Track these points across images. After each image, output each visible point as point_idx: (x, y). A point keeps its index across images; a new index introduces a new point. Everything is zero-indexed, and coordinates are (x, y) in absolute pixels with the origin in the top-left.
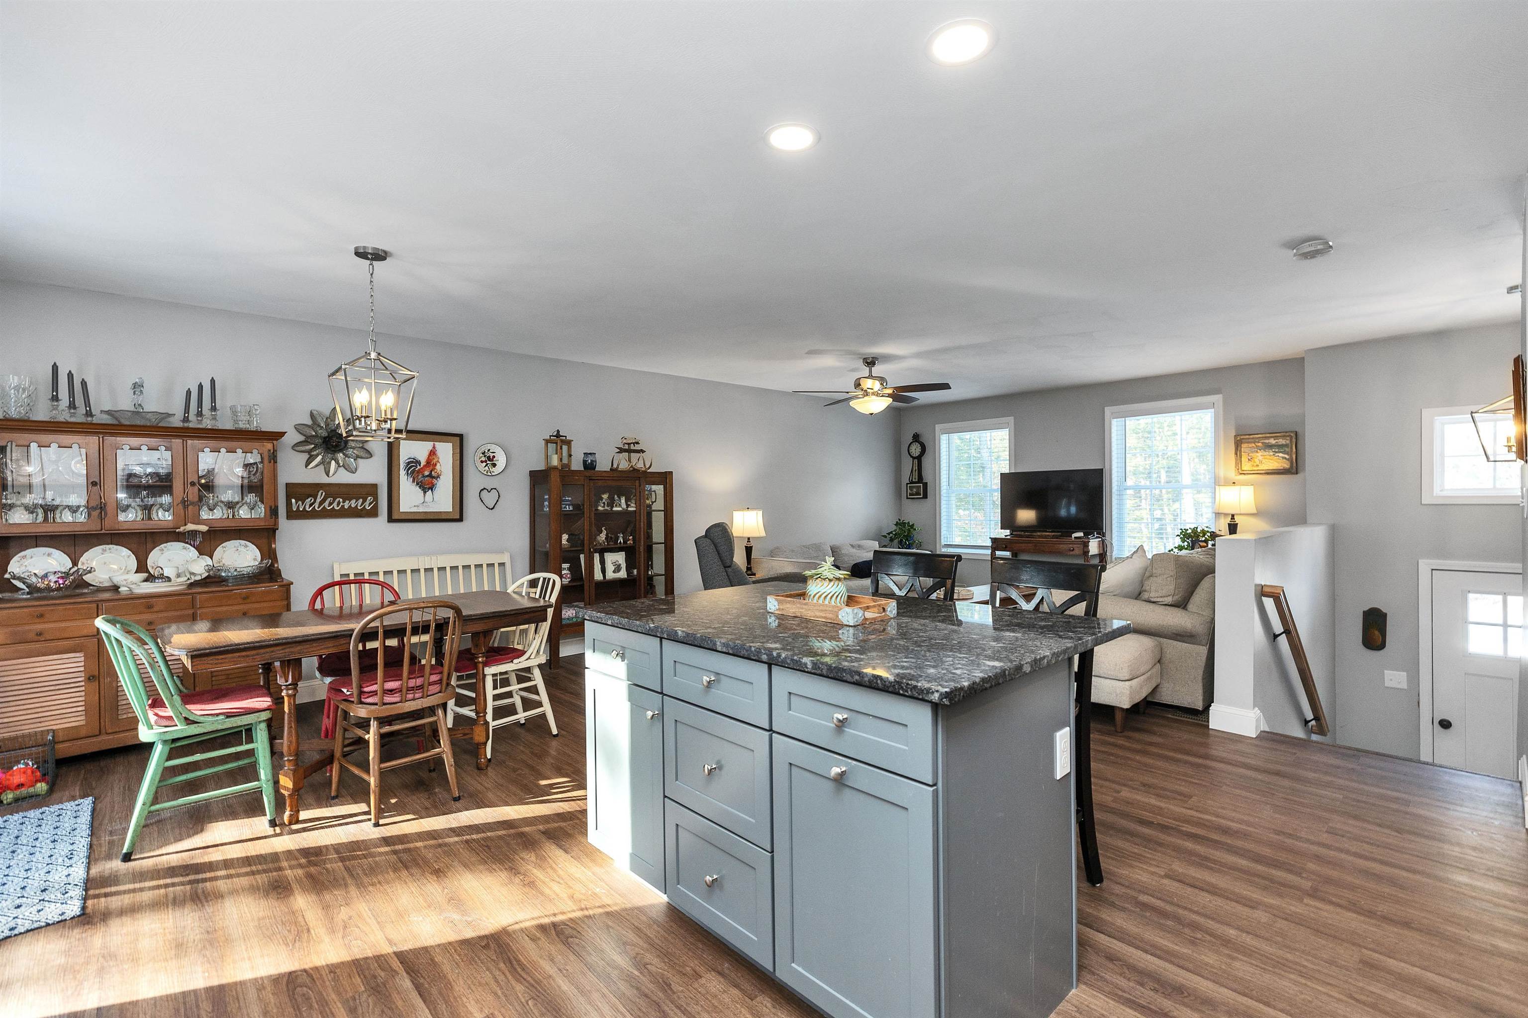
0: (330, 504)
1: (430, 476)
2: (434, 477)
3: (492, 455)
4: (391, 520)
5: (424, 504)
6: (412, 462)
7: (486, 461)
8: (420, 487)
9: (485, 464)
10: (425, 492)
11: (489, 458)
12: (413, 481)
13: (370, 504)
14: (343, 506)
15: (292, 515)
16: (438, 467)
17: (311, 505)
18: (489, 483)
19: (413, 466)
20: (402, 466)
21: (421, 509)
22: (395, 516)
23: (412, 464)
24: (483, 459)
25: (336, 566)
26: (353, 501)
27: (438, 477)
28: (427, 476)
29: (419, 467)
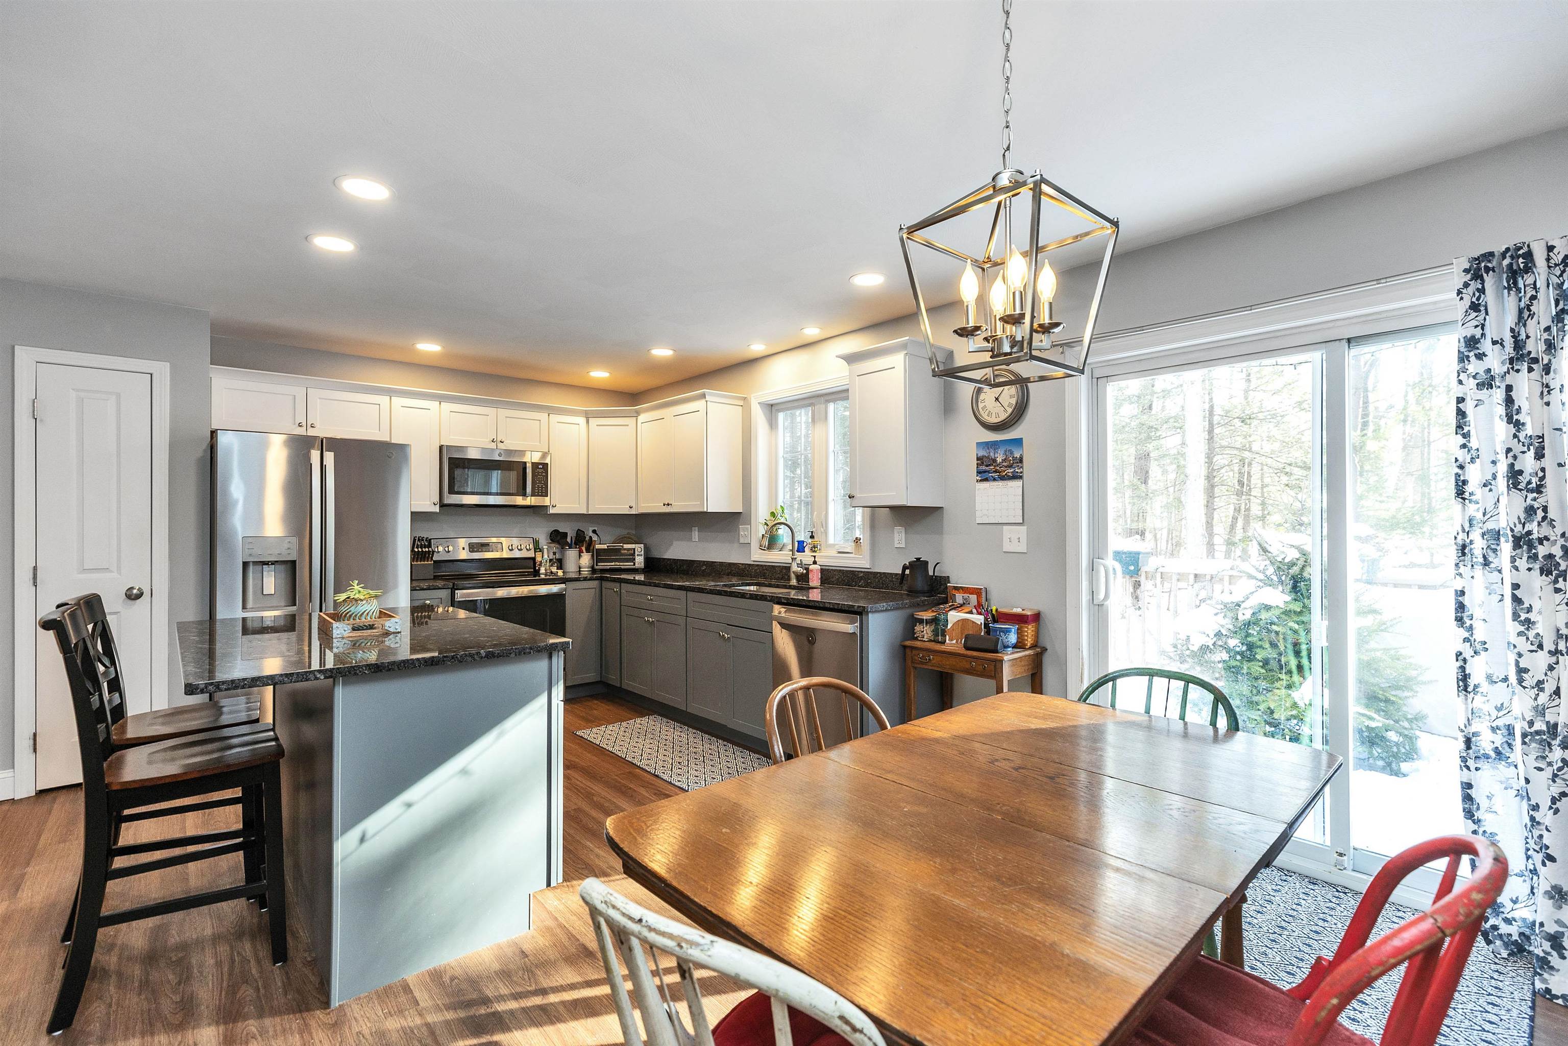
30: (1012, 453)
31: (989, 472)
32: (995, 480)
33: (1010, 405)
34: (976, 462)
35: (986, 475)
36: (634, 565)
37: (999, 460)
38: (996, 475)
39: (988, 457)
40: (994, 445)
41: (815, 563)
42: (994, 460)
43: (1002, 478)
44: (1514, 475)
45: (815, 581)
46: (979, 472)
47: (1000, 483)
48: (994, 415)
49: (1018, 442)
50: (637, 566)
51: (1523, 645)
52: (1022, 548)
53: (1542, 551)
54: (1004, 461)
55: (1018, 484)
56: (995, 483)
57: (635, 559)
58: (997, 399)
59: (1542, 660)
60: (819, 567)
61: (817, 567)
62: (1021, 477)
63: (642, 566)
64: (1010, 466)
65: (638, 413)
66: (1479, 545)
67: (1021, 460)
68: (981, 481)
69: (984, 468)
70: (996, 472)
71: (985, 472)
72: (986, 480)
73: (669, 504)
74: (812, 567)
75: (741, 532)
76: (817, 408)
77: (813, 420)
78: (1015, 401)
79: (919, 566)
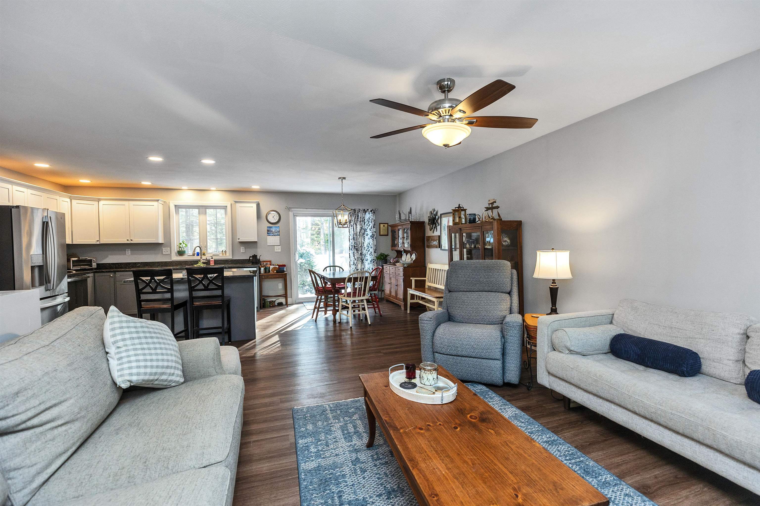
0: (433, 243)
13: (437, 243)
15: (428, 247)
17: (430, 244)
20: (443, 228)
22: (442, 248)
25: (431, 265)
30: (276, 230)
33: (276, 219)
34: (267, 231)
36: (92, 266)
37: (273, 231)
38: (273, 235)
39: (270, 230)
40: (272, 227)
41: (212, 258)
42: (272, 231)
44: (354, 238)
45: (212, 264)
46: (268, 234)
48: (272, 221)
49: (279, 227)
50: (93, 267)
51: (354, 260)
52: (280, 251)
53: (356, 248)
55: (278, 236)
57: (92, 264)
58: (273, 217)
59: (356, 262)
61: (213, 259)
63: (96, 267)
64: (276, 233)
65: (99, 200)
66: (351, 247)
67: (279, 231)
68: (268, 236)
70: (272, 233)
72: (270, 235)
73: (131, 240)
74: (211, 259)
75: (164, 250)
76: (201, 210)
77: (199, 213)
78: (278, 218)
79: (255, 256)
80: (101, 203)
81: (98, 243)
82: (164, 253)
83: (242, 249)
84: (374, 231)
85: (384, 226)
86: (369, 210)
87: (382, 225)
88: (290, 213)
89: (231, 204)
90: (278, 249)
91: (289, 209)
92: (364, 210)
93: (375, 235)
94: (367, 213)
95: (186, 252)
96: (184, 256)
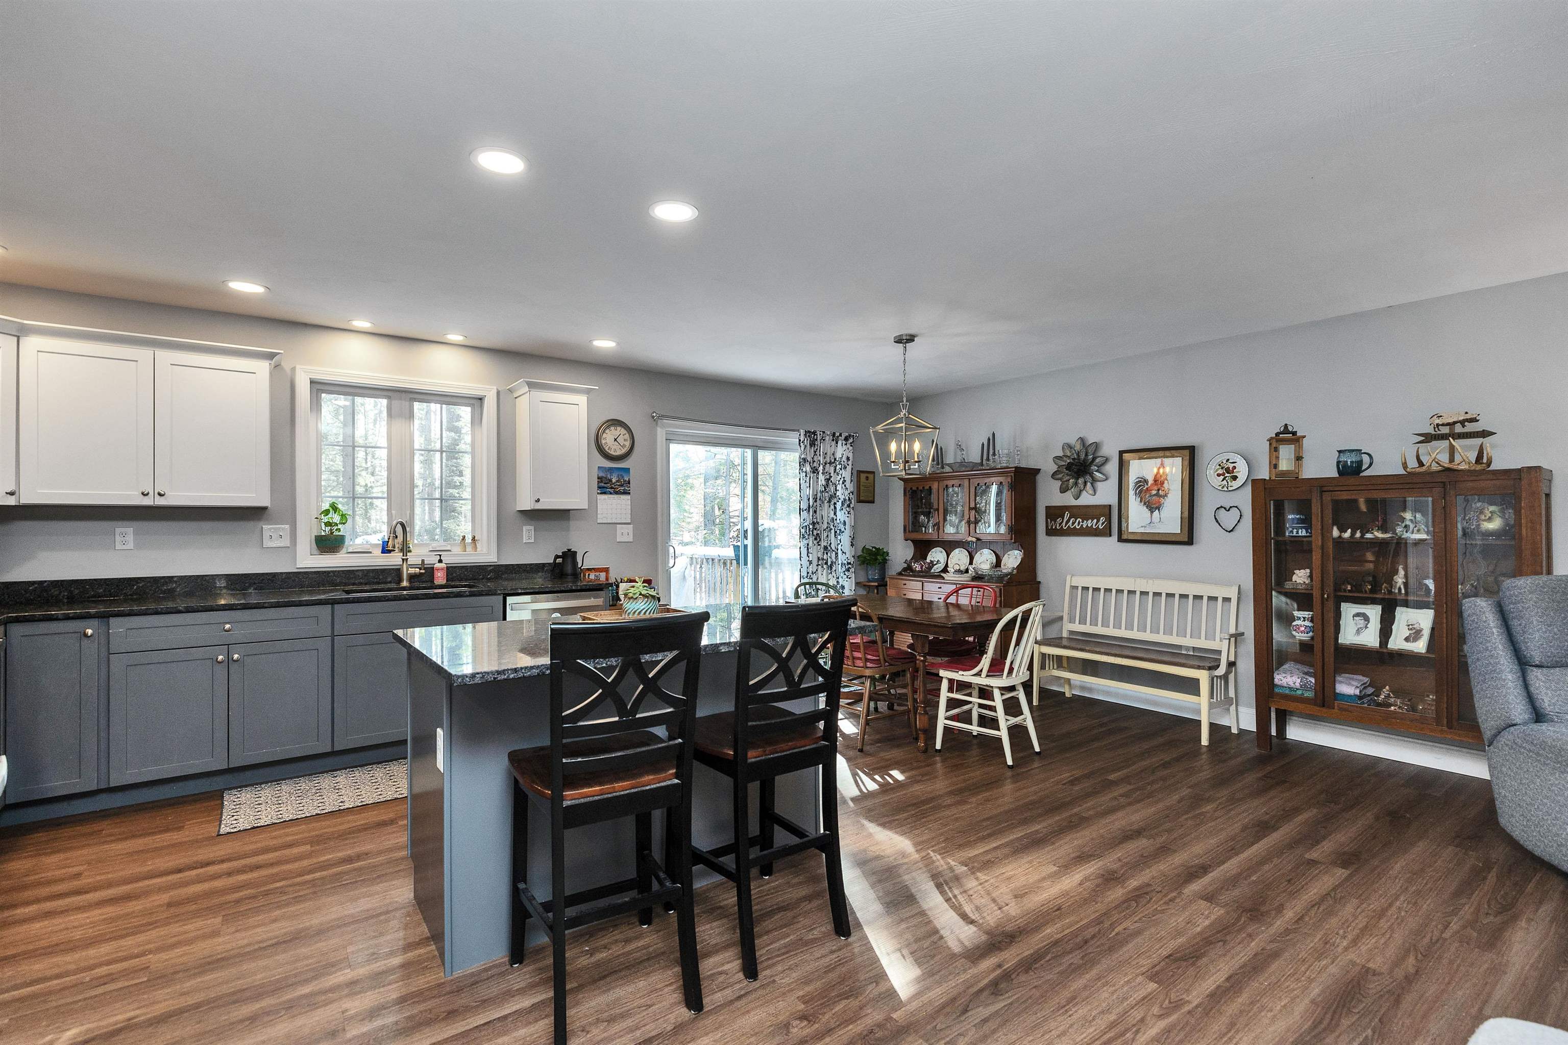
0: (1073, 523)
1: (1157, 495)
2: (1161, 496)
3: (1231, 466)
4: (1120, 540)
5: (1152, 525)
6: (1140, 482)
7: (1223, 474)
8: (1147, 507)
9: (1222, 477)
10: (1152, 512)
11: (1228, 470)
12: (1141, 501)
13: (1103, 524)
14: (1082, 525)
15: (1050, 532)
16: (1166, 485)
17: (1060, 525)
18: (1227, 500)
19: (1140, 486)
20: (1131, 485)
21: (1148, 530)
22: (1125, 537)
23: (1142, 482)
24: (1220, 471)
25: (1068, 578)
26: (1090, 521)
27: (1166, 495)
28: (1154, 495)
29: (1146, 486)
30: (623, 477)
31: (607, 488)
32: (611, 493)
33: (623, 446)
34: (597, 480)
35: (605, 490)
37: (614, 480)
38: (612, 490)
39: (606, 478)
40: (611, 470)
41: (440, 561)
42: (611, 481)
43: (617, 493)
44: (810, 507)
45: (440, 578)
46: (599, 488)
47: (616, 496)
48: (613, 450)
49: (627, 470)
52: (630, 540)
53: (814, 532)
54: (617, 481)
55: (628, 497)
56: (610, 496)
58: (615, 440)
60: (445, 566)
62: (629, 493)
64: (622, 486)
66: (803, 530)
67: (629, 483)
68: (601, 493)
69: (603, 485)
70: (612, 488)
71: (604, 487)
72: (605, 493)
73: (160, 494)
74: (438, 565)
75: (266, 535)
76: (396, 403)
77: (390, 414)
78: (628, 444)
79: (569, 555)
80: (31, 343)
81: (11, 501)
82: (267, 543)
83: (528, 532)
84: (852, 490)
85: (867, 478)
86: (843, 437)
87: (863, 476)
88: (659, 430)
89: (498, 393)
90: (625, 534)
91: (656, 419)
92: (834, 435)
93: (853, 501)
94: (840, 443)
95: (347, 542)
96: (338, 555)
